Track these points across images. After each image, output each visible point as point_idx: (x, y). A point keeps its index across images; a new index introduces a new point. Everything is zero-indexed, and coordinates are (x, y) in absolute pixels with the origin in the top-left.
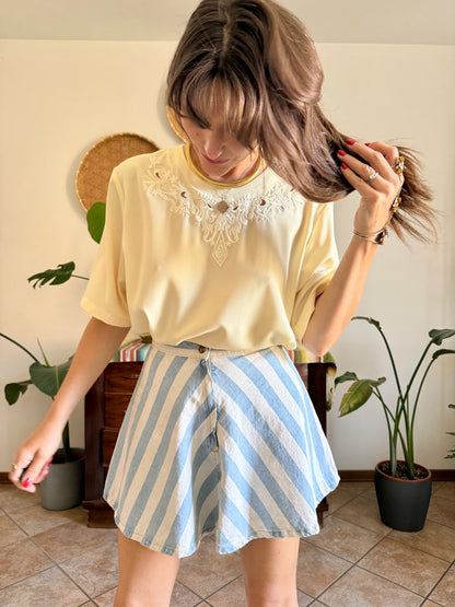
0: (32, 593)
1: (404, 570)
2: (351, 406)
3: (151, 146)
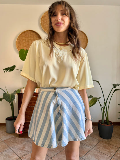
0: (4, 156)
1: (106, 150)
2: (91, 105)
3: (37, 33)
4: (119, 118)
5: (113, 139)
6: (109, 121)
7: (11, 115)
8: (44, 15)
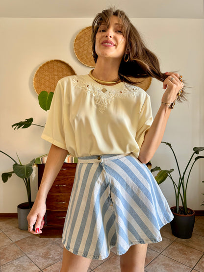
0: (15, 268)
1: (183, 256)
3: (67, 65)
5: (194, 238)
6: (188, 209)
7: (27, 201)
8: (80, 34)
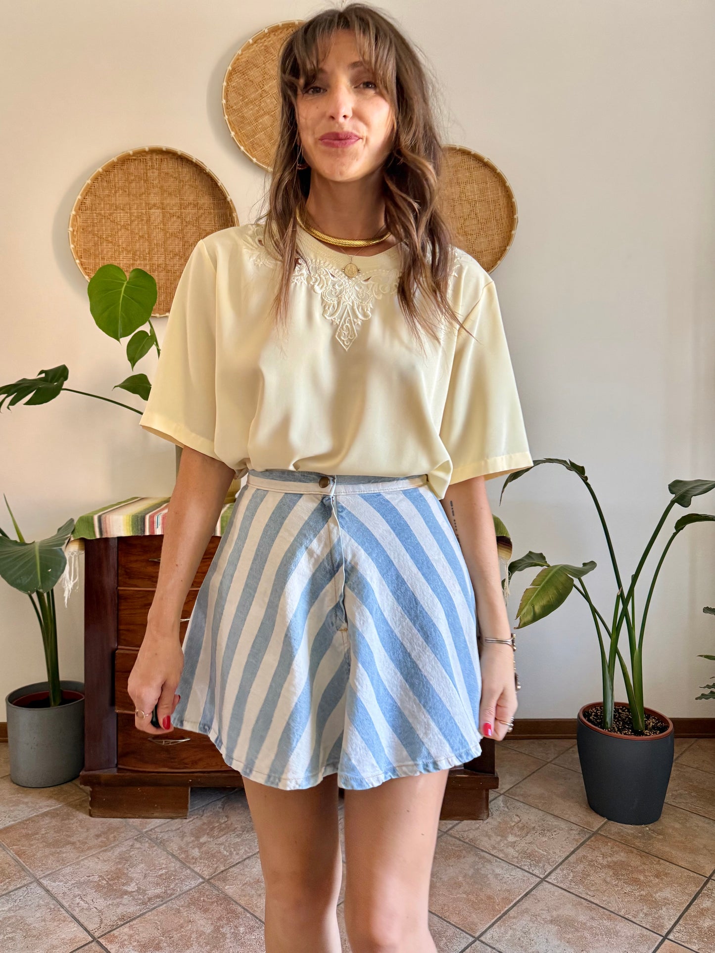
1: (628, 889)
2: (537, 609)
3: (199, 170)
4: (707, 691)
5: (668, 821)
7: (41, 676)
8: (247, 53)
